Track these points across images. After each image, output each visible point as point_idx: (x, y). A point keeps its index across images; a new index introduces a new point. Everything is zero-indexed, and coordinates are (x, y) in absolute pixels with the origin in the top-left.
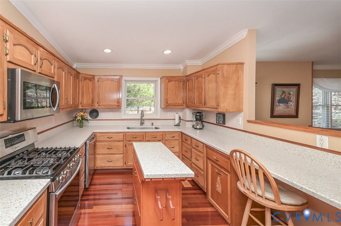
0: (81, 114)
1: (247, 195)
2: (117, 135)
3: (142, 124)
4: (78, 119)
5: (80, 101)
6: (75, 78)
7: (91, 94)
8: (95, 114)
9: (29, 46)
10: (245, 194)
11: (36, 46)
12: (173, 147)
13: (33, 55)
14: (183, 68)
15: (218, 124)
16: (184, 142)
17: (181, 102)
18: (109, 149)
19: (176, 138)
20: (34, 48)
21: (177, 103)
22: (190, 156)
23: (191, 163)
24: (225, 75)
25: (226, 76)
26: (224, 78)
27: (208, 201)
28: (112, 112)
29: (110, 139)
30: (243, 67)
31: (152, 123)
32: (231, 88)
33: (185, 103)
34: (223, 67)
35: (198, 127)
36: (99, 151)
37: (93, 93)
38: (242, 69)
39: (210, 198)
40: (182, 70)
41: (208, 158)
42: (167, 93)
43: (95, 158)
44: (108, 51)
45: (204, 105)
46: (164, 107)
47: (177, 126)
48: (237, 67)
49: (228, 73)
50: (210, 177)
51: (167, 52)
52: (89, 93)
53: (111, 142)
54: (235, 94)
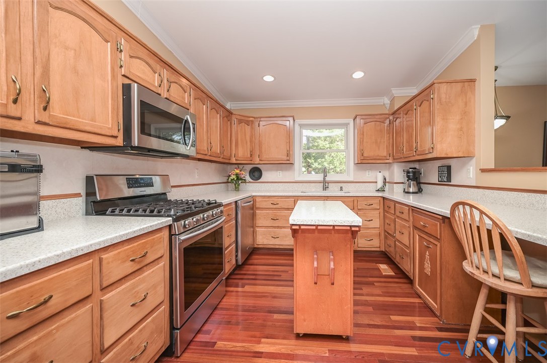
0: (236, 171)
1: (475, 277)
2: (285, 201)
3: (326, 188)
4: (232, 178)
5: (234, 152)
6: (223, 118)
7: (249, 143)
8: (256, 174)
9: (151, 62)
10: (472, 276)
11: (161, 64)
12: (370, 221)
13: (156, 74)
14: (389, 102)
15: (441, 183)
16: (387, 212)
17: (385, 154)
18: (274, 219)
19: (376, 206)
20: (158, 65)
21: (378, 156)
22: (393, 231)
23: (395, 241)
24: (443, 100)
25: (446, 102)
26: (441, 104)
27: (415, 291)
28: (281, 172)
29: (275, 206)
30: (474, 86)
31: (341, 188)
32: (453, 119)
33: (391, 155)
34: (439, 87)
35: (411, 190)
36: (260, 221)
37: (251, 141)
38: (473, 90)
39: (418, 287)
40: (388, 106)
41: (415, 227)
42: (363, 141)
43: (254, 232)
44: (269, 78)
45: (415, 152)
46: (358, 161)
47: (380, 191)
48: (464, 86)
49: (448, 97)
50: (417, 255)
51: (358, 75)
52: (247, 142)
53: (276, 210)
54: (461, 129)
